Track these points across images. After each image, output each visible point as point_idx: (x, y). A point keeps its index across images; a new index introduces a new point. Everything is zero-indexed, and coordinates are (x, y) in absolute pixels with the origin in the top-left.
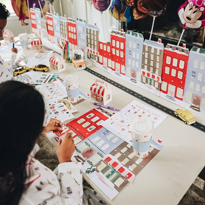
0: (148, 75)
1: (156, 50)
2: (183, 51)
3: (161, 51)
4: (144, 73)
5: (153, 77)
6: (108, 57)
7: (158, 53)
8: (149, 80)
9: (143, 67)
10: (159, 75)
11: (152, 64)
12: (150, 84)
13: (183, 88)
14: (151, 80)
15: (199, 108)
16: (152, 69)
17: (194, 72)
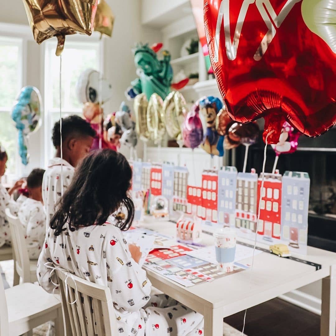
0: (243, 215)
1: (249, 183)
2: (276, 178)
3: (255, 183)
4: (238, 214)
5: (248, 216)
6: (197, 203)
7: (252, 186)
8: (243, 222)
9: (237, 207)
10: (254, 213)
11: (246, 201)
12: (245, 227)
13: (280, 223)
14: (246, 221)
15: (297, 244)
16: (246, 206)
17: (289, 201)
